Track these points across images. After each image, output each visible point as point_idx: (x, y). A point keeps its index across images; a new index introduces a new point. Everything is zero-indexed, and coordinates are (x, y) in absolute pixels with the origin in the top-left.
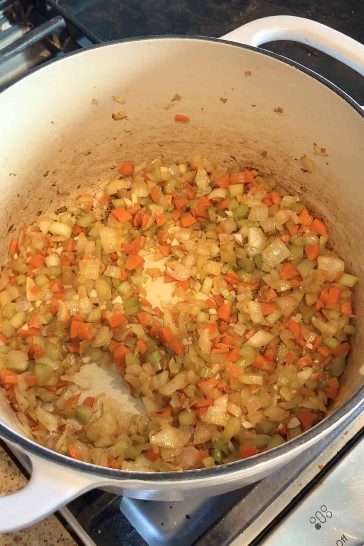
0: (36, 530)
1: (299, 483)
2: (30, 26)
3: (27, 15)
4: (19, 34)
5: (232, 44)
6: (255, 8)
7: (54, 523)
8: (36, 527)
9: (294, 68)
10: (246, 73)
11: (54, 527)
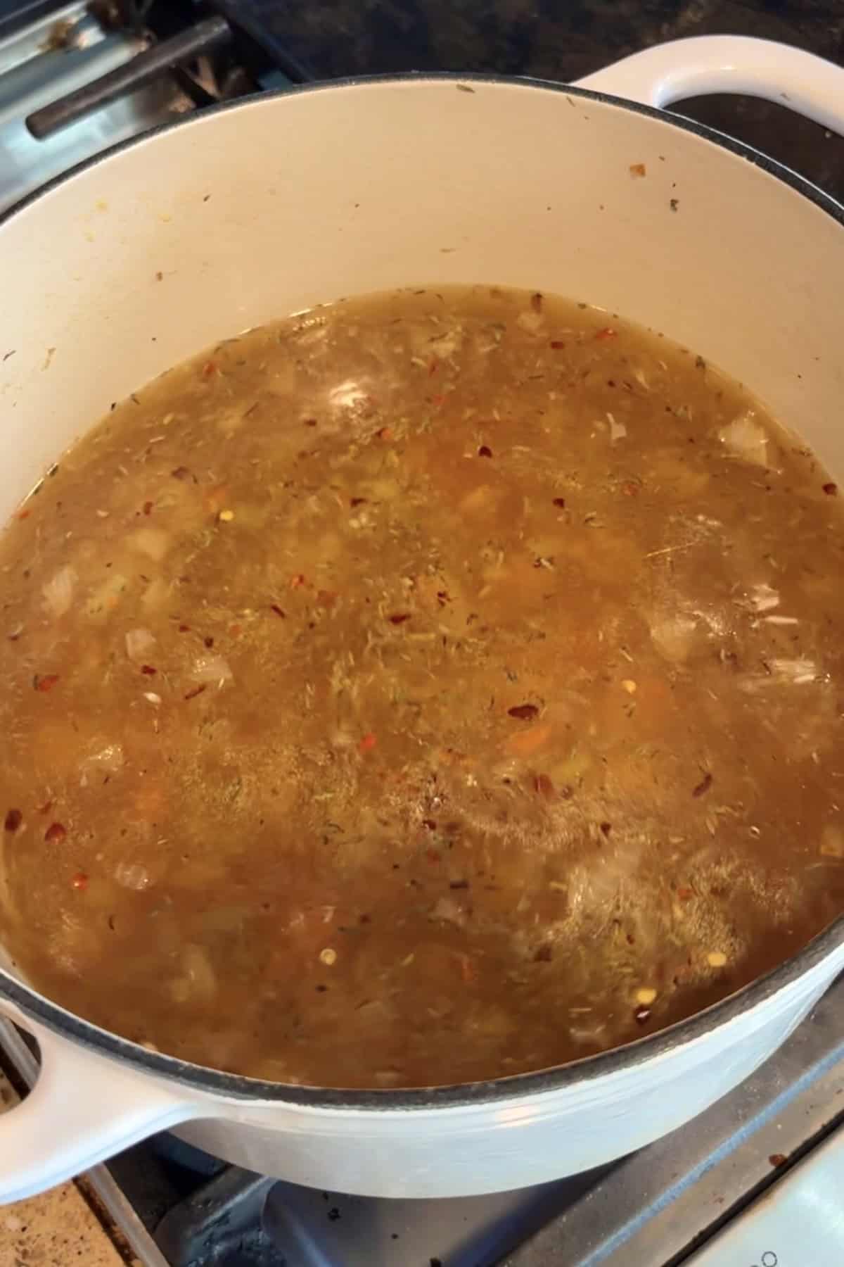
0: (54, 1264)
1: (717, 1197)
2: (148, 39)
3: (143, 11)
4: (122, 55)
5: (600, 99)
6: (700, 15)
7: (102, 1252)
8: (58, 1258)
9: (744, 159)
10: (632, 168)
11: (101, 1260)
